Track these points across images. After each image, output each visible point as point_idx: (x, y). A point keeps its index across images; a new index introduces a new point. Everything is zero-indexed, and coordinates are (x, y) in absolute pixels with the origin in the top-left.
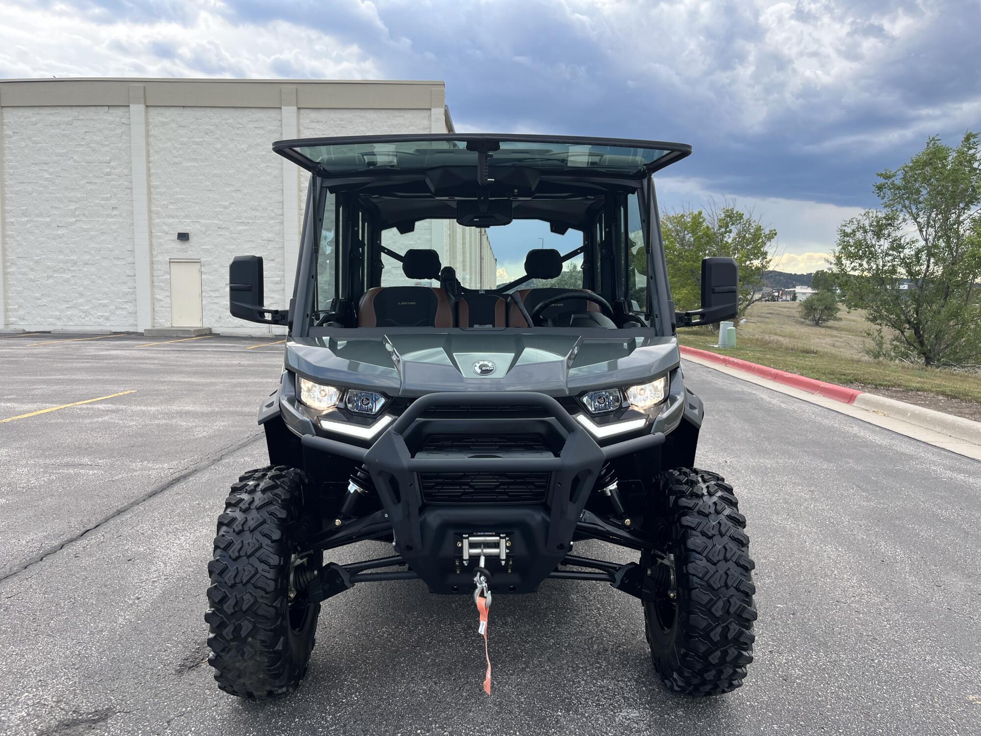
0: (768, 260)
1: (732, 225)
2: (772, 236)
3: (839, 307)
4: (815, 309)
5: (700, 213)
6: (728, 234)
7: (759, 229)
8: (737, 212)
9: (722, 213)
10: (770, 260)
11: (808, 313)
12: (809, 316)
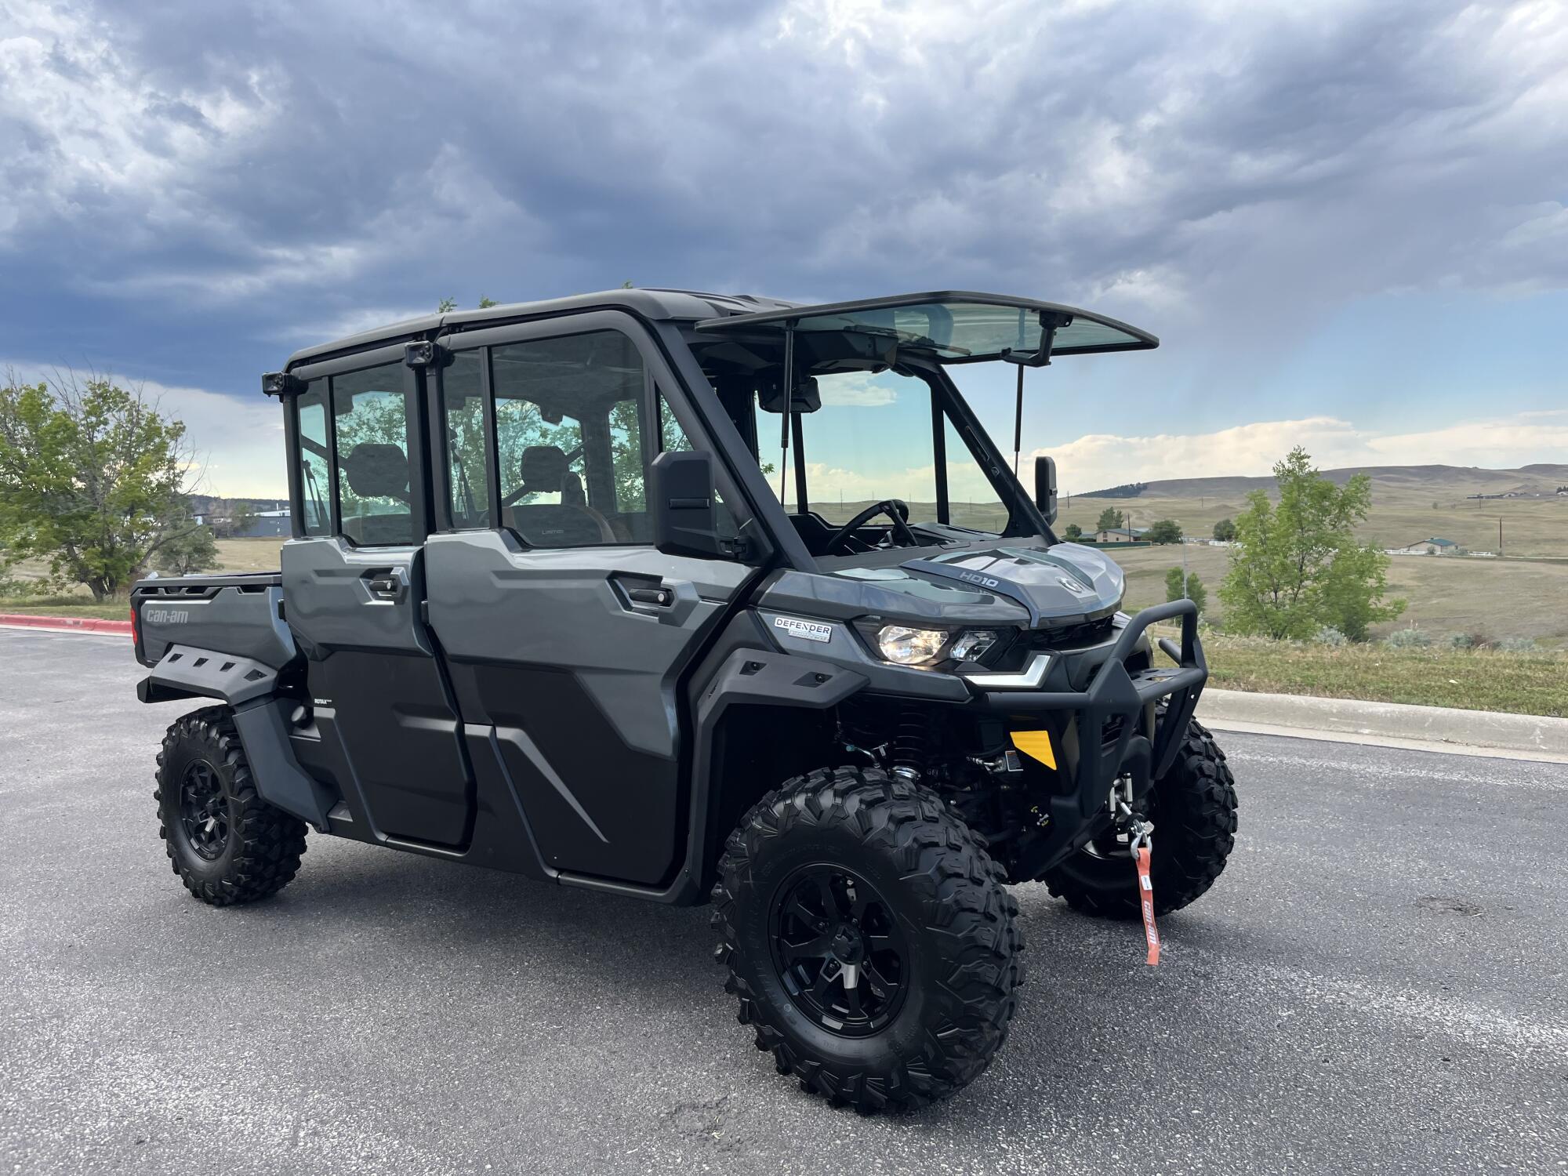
0: (177, 471)
1: (109, 410)
2: (177, 431)
3: (216, 548)
4: (178, 553)
5: (43, 388)
6: (102, 426)
7: (153, 419)
8: (116, 389)
9: (87, 389)
10: (183, 472)
11: (166, 559)
12: (170, 564)
